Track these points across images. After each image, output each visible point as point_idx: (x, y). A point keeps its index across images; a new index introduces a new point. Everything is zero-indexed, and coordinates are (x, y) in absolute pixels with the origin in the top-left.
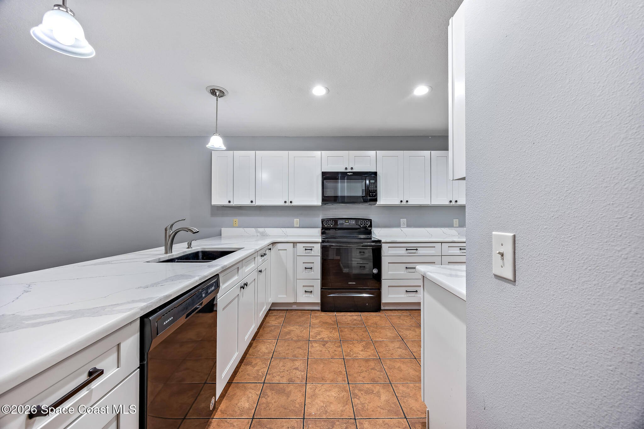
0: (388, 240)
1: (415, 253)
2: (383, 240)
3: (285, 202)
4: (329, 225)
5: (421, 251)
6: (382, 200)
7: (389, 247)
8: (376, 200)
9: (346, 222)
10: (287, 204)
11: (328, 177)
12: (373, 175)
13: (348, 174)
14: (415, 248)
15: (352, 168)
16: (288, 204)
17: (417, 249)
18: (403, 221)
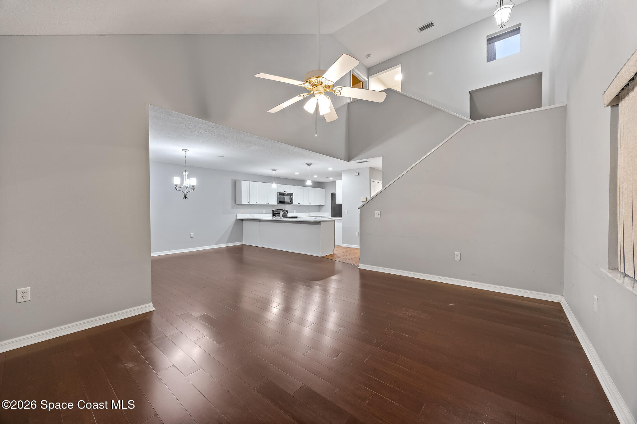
4: (276, 212)
6: (295, 203)
8: (292, 203)
11: (280, 194)
12: (292, 194)
13: (286, 193)
16: (268, 204)
18: (295, 210)
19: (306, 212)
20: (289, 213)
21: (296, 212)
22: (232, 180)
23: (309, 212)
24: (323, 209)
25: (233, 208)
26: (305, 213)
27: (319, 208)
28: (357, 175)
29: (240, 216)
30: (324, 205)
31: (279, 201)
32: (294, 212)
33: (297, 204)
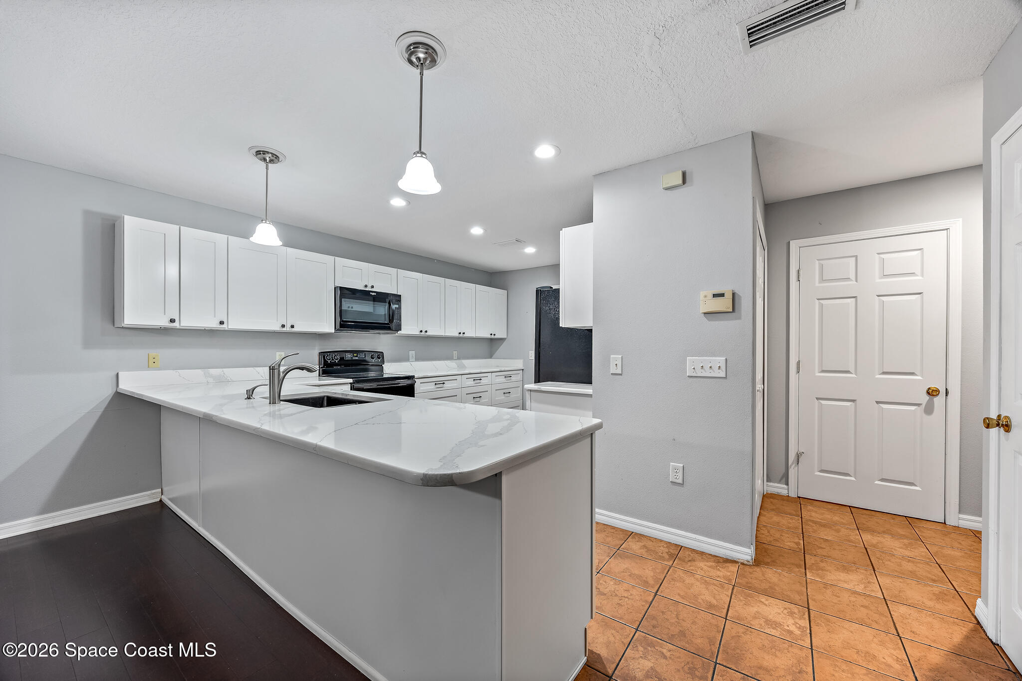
0: (421, 375)
1: (442, 387)
2: (416, 376)
3: (283, 326)
4: (333, 360)
5: (448, 385)
6: (409, 327)
7: (421, 383)
8: (399, 328)
9: (354, 356)
10: (284, 329)
11: (345, 293)
12: (398, 298)
13: (371, 293)
14: (442, 382)
15: (373, 287)
16: (287, 329)
17: (444, 383)
18: (412, 353)
19: (450, 358)
20: (389, 361)
21: (417, 359)
22: (88, 214)
23: (459, 358)
24: (502, 349)
25: (88, 343)
26: (448, 363)
27: (491, 345)
28: (680, 182)
29: (131, 384)
30: (505, 336)
31: (342, 321)
32: (407, 359)
33: (418, 333)
